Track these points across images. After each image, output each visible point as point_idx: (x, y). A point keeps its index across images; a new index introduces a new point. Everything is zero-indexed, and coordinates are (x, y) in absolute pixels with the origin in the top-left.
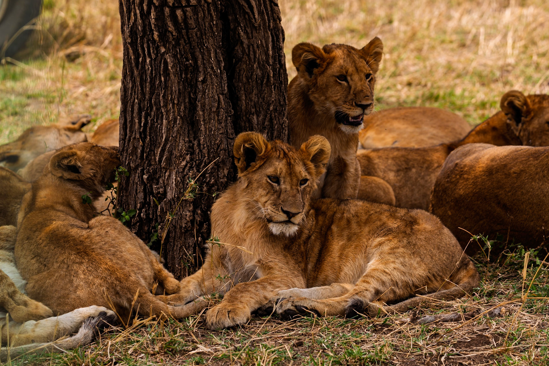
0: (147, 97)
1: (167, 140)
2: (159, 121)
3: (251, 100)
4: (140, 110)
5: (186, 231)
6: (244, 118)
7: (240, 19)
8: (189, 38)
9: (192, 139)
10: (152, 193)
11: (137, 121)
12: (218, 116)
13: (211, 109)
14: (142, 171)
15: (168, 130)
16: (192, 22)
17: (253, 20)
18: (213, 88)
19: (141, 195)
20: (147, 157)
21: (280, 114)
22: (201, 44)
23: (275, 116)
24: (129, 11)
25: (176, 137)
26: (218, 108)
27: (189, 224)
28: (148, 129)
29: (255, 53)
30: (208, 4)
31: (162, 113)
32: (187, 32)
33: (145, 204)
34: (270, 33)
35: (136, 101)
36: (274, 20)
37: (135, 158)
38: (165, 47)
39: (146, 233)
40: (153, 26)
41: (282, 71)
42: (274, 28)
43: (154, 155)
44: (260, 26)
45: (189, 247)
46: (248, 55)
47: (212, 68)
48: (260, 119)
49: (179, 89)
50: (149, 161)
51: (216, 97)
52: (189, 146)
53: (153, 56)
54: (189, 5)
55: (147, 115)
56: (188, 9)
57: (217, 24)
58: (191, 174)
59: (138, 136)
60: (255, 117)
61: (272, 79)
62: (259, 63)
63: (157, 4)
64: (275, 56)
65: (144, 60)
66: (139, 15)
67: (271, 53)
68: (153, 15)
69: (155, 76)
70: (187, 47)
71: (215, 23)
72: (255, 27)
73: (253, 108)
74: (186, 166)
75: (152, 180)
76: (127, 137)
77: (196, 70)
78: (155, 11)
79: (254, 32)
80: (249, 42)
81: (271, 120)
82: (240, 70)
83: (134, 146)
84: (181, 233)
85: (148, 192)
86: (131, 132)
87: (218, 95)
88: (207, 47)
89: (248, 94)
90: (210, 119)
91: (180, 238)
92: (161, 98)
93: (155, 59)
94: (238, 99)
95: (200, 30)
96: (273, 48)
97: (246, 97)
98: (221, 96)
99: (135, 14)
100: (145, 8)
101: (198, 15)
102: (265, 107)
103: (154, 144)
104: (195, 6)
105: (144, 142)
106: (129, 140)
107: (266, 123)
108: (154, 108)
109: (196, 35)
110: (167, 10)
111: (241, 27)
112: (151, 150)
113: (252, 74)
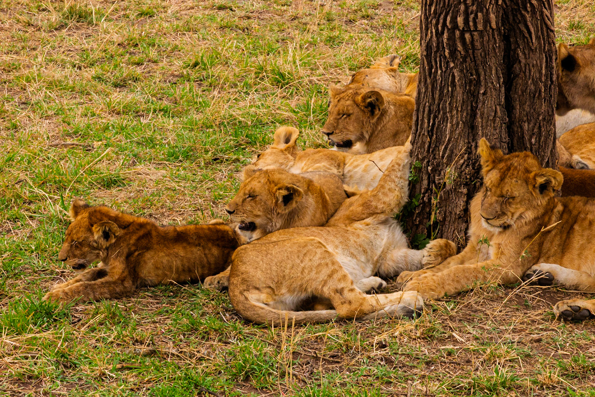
0: (436, 102)
1: (449, 140)
2: (445, 124)
3: (524, 110)
4: (430, 112)
5: (460, 218)
6: (517, 124)
7: (520, 42)
8: (474, 57)
9: (471, 141)
10: (434, 182)
11: (426, 121)
12: (494, 123)
13: (488, 117)
14: (428, 162)
15: (451, 132)
16: (478, 44)
17: (531, 44)
18: (492, 100)
19: (425, 182)
20: (432, 151)
21: (548, 122)
22: (484, 63)
23: (543, 125)
24: (427, 29)
25: (458, 138)
26: (495, 116)
27: (463, 212)
28: (435, 129)
29: (530, 71)
30: (493, 30)
31: (447, 117)
32: (473, 52)
33: (428, 189)
34: (544, 55)
35: (427, 104)
36: (549, 44)
37: (423, 150)
38: (454, 63)
39: (427, 213)
40: (445, 45)
41: (552, 86)
42: (548, 50)
43: (439, 150)
44: (536, 49)
45: (461, 231)
46: (525, 73)
47: (492, 83)
48: (530, 126)
49: (463, 99)
50: (434, 155)
51: (494, 108)
52: (468, 147)
53: (444, 69)
54: (476, 30)
55: (435, 117)
56: (475, 33)
57: (499, 46)
58: (467, 171)
59: (426, 134)
60: (526, 124)
61: (543, 94)
62: (533, 80)
63: (450, 27)
64: (547, 75)
65: (436, 72)
66: (434, 34)
67: (544, 72)
68: (445, 35)
69: (444, 85)
70: (472, 65)
71: (497, 45)
72: (532, 50)
73: (525, 116)
74: (464, 163)
75: (436, 171)
76: (418, 132)
77: (478, 82)
78: (448, 32)
79: (531, 53)
80: (526, 61)
81: (540, 127)
82: (516, 84)
83: (423, 141)
84: (455, 219)
85: (431, 181)
86: (422, 128)
87: (495, 105)
88: (489, 65)
89: (522, 105)
90: (487, 126)
91: (454, 222)
92: (447, 105)
93: (445, 71)
94: (513, 108)
95: (484, 51)
97: (520, 107)
98: (498, 107)
99: (432, 32)
100: (440, 28)
101: (483, 38)
102: (536, 116)
103: (439, 141)
104: (482, 31)
105: (431, 138)
106: (419, 135)
107: (536, 130)
108: (441, 112)
109: (481, 55)
110: (457, 33)
111: (520, 49)
112: (436, 146)
113: (526, 89)
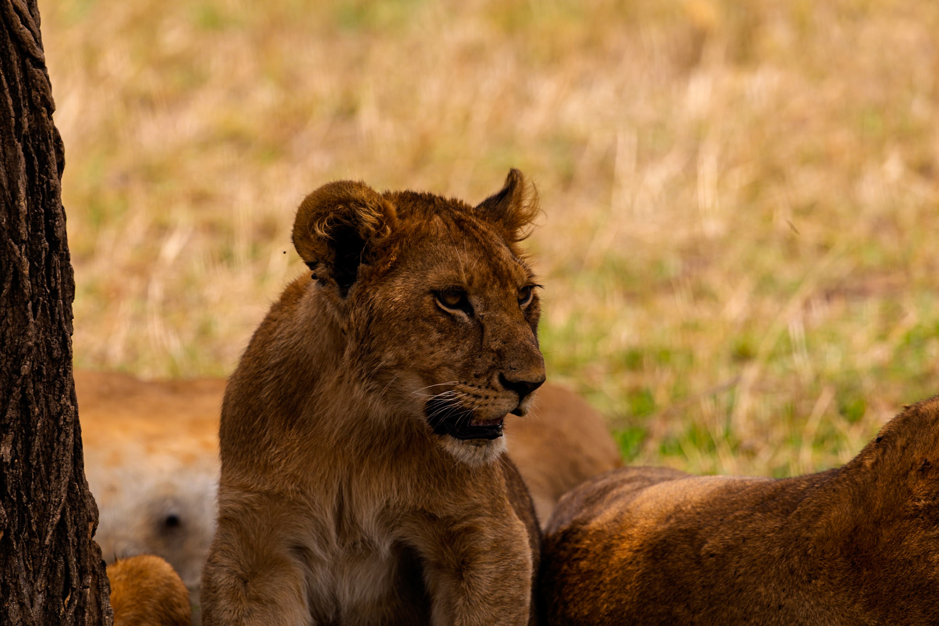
96: (30, 191)
